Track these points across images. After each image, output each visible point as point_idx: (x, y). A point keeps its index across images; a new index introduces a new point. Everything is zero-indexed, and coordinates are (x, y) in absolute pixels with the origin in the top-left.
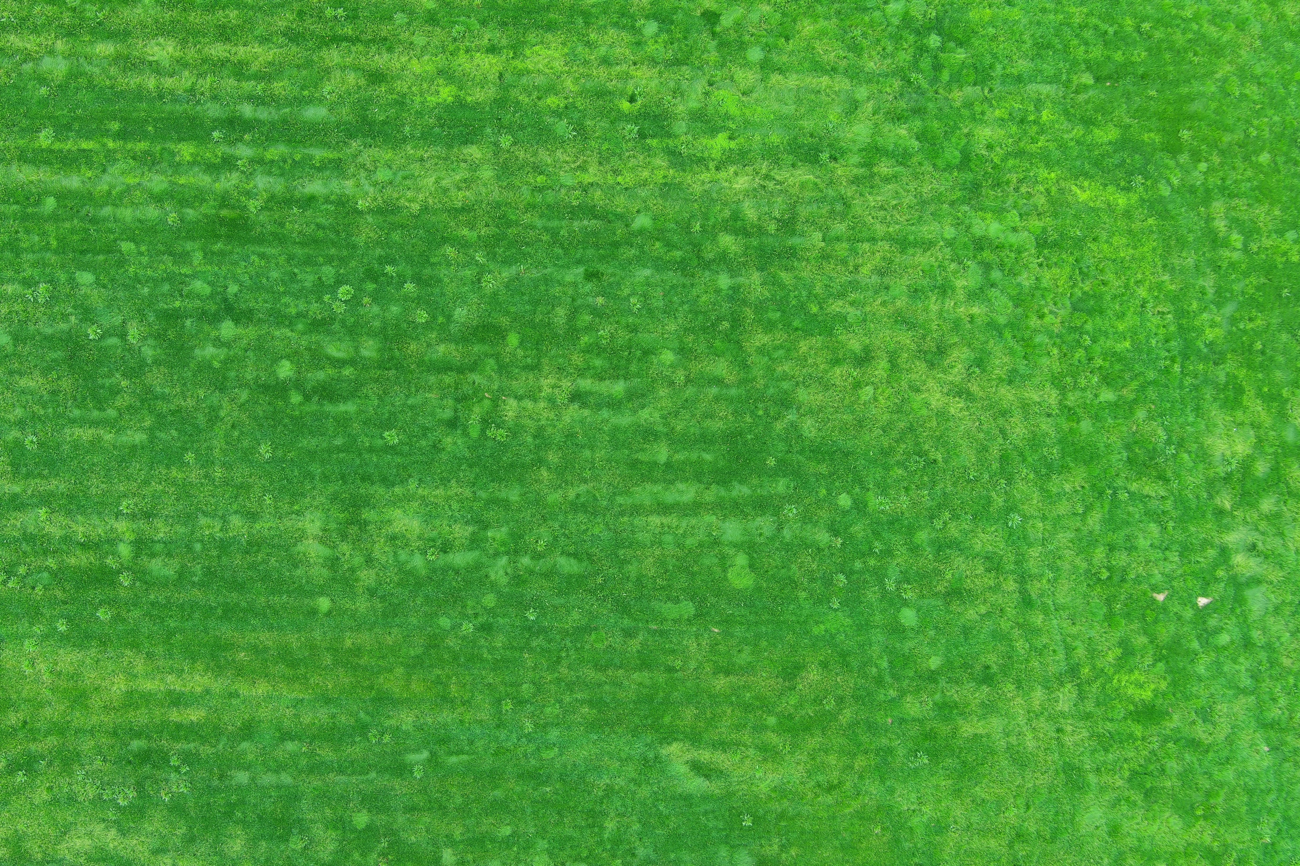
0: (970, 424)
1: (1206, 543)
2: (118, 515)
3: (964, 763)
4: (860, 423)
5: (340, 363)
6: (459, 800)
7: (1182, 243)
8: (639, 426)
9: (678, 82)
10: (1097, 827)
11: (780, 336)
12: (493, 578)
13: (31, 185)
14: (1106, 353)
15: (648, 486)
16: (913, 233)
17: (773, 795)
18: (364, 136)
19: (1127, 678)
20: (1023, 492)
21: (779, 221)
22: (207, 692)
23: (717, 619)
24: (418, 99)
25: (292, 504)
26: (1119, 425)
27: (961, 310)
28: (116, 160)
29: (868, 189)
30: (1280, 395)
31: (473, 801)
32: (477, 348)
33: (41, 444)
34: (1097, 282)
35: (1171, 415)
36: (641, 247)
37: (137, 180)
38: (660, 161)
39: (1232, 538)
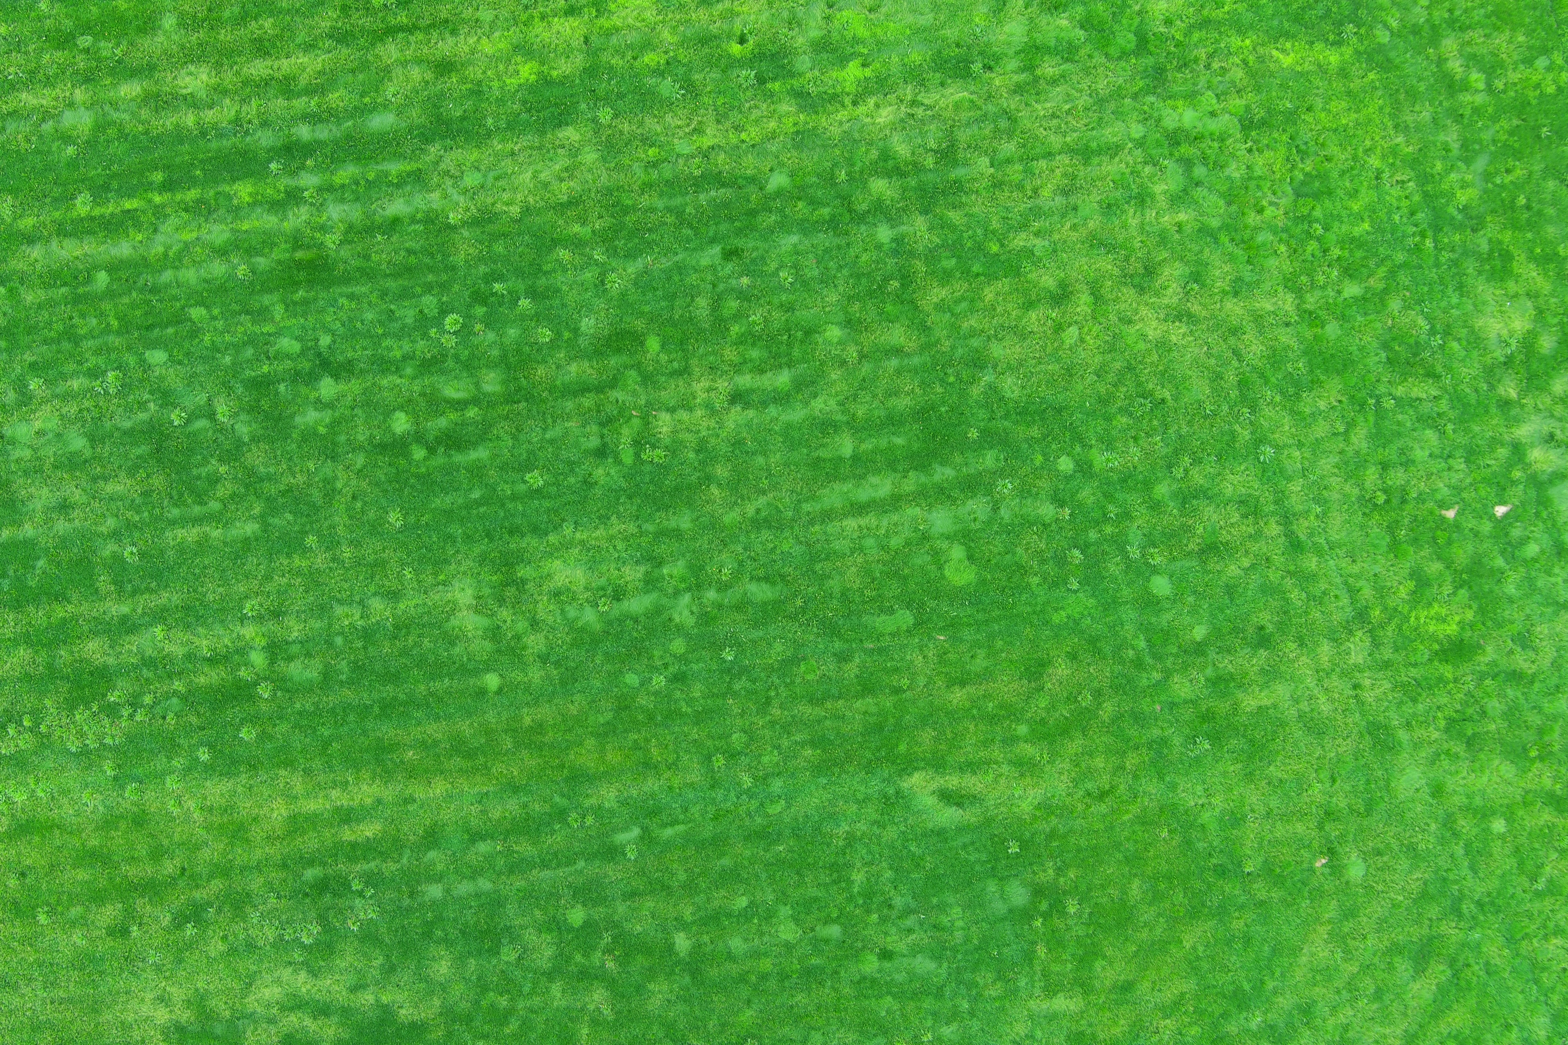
0: (1197, 351)
1: (1495, 442)
2: (243, 619)
3: (1252, 742)
4: (1069, 372)
5: (460, 405)
6: (682, 876)
7: (1413, 96)
8: (814, 419)
9: (792, 10)
10: (1417, 790)
11: (960, 287)
12: (677, 620)
13: (77, 262)
14: (1343, 241)
15: (837, 486)
16: (1094, 138)
17: (1038, 813)
18: (443, 138)
19: (1426, 613)
20: (1271, 418)
21: (936, 152)
22: (379, 801)
23: (941, 624)
24: (495, 84)
25: (436, 574)
26: (1370, 322)
27: (1166, 219)
28: (166, 216)
29: (1034, 97)
30: (1556, 254)
31: (699, 875)
32: (614, 361)
33: (142, 555)
34: (1318, 159)
35: (1431, 300)
36: (781, 211)
37: (194, 235)
38: (786, 107)
39: (1523, 432)
